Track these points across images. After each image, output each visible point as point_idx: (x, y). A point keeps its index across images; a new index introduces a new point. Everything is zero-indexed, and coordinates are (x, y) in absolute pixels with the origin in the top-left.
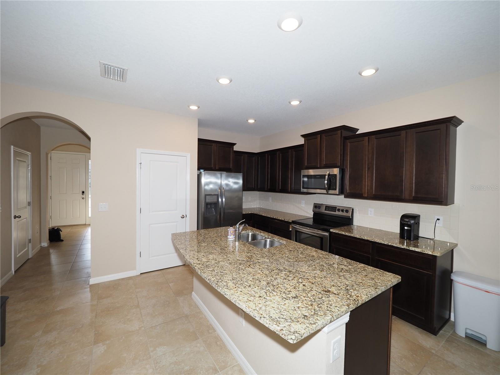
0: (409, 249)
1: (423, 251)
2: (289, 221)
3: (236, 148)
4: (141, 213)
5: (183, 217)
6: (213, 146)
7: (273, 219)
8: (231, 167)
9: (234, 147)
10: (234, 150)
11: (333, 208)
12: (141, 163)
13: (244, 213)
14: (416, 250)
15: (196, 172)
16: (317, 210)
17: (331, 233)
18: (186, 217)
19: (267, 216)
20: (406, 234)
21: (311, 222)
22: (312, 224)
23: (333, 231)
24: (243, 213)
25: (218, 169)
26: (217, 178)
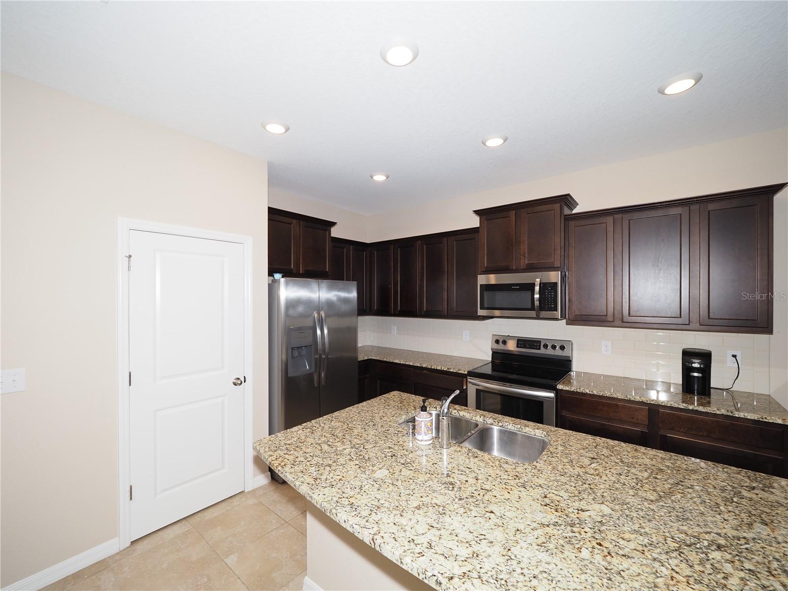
0: (732, 415)
1: (763, 419)
2: (460, 372)
3: (335, 232)
4: (130, 385)
5: (238, 383)
6: (292, 225)
7: (422, 368)
8: (327, 270)
9: (332, 229)
10: (332, 236)
11: (533, 343)
12: (130, 256)
13: (361, 357)
14: (749, 417)
15: (265, 279)
16: (501, 347)
17: (558, 392)
18: (245, 382)
19: (407, 363)
20: (696, 386)
21: (488, 370)
22: (490, 373)
23: (564, 389)
24: (359, 360)
25: (304, 272)
26: (312, 291)
